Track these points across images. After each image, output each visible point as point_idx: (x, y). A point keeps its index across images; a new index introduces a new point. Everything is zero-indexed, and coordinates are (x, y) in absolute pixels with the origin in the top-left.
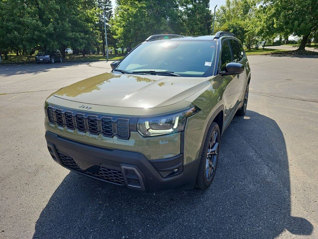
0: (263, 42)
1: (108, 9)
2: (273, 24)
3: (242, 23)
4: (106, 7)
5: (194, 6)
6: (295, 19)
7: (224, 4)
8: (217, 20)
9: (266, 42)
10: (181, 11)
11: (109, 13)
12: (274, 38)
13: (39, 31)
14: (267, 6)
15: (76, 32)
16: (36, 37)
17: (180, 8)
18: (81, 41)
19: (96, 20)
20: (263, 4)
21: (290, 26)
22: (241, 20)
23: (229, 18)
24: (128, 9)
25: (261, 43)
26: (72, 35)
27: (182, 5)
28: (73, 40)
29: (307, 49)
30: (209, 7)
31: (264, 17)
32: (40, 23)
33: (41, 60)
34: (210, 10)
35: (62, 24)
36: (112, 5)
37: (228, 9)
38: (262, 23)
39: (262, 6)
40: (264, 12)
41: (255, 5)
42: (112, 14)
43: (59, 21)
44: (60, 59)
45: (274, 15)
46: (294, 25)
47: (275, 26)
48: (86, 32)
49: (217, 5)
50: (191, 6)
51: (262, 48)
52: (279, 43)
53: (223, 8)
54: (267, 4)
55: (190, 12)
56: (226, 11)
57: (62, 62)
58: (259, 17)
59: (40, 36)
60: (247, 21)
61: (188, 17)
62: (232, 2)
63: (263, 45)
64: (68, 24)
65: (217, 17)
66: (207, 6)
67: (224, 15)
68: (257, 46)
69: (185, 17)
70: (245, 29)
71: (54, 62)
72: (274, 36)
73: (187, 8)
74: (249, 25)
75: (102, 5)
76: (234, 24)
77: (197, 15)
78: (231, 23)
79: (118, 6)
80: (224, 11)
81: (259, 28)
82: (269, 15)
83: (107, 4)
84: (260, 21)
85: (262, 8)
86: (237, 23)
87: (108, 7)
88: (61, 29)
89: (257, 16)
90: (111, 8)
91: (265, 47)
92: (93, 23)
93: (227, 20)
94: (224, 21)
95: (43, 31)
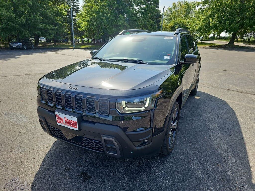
0: (201, 37)
1: (75, 6)
2: (209, 23)
3: (185, 21)
4: (74, 4)
5: (147, 6)
6: (226, 20)
7: (171, 6)
8: (165, 19)
9: (203, 37)
10: (136, 10)
11: (77, 9)
12: (210, 34)
13: (13, 22)
14: (204, 8)
15: (46, 23)
16: (9, 27)
17: (135, 7)
18: (51, 31)
19: (64, 14)
20: (202, 7)
21: (223, 25)
22: (185, 19)
23: (175, 17)
24: (92, 7)
25: (199, 37)
26: (43, 26)
27: (137, 5)
28: (43, 31)
29: (235, 43)
30: (158, 8)
31: (202, 17)
32: (13, 15)
33: (14, 46)
34: (159, 10)
35: (34, 17)
36: (79, 2)
37: (174, 10)
38: (201, 22)
39: (200, 9)
40: (202, 13)
41: (195, 7)
42: (79, 10)
43: (31, 14)
44: (31, 46)
45: (210, 16)
46: (226, 24)
47: (210, 24)
48: (56, 24)
49: (165, 7)
50: (144, 6)
51: (200, 42)
52: (213, 38)
53: (170, 9)
54: (205, 7)
55: (143, 11)
56: (173, 11)
57: (34, 48)
58: (198, 17)
59: (14, 26)
60: (189, 20)
61: (141, 15)
62: (177, 5)
63: (201, 39)
64: (39, 17)
65: (166, 17)
66: (157, 7)
67: (171, 15)
68: (197, 40)
69: (139, 15)
70: (187, 27)
71: (26, 48)
72: (210, 33)
73: (141, 8)
74: (190, 23)
75: (71, 2)
76: (179, 22)
77: (149, 13)
78: (176, 21)
79: (85, 4)
80: (171, 11)
81: (198, 26)
82: (206, 16)
83: (75, 2)
84: (199, 21)
85: (201, 10)
86: (181, 22)
87: (76, 4)
88: (33, 21)
89: (197, 16)
90: (78, 5)
91: (203, 42)
92: (62, 17)
93: (173, 19)
94: (171, 20)
95: (17, 22)
